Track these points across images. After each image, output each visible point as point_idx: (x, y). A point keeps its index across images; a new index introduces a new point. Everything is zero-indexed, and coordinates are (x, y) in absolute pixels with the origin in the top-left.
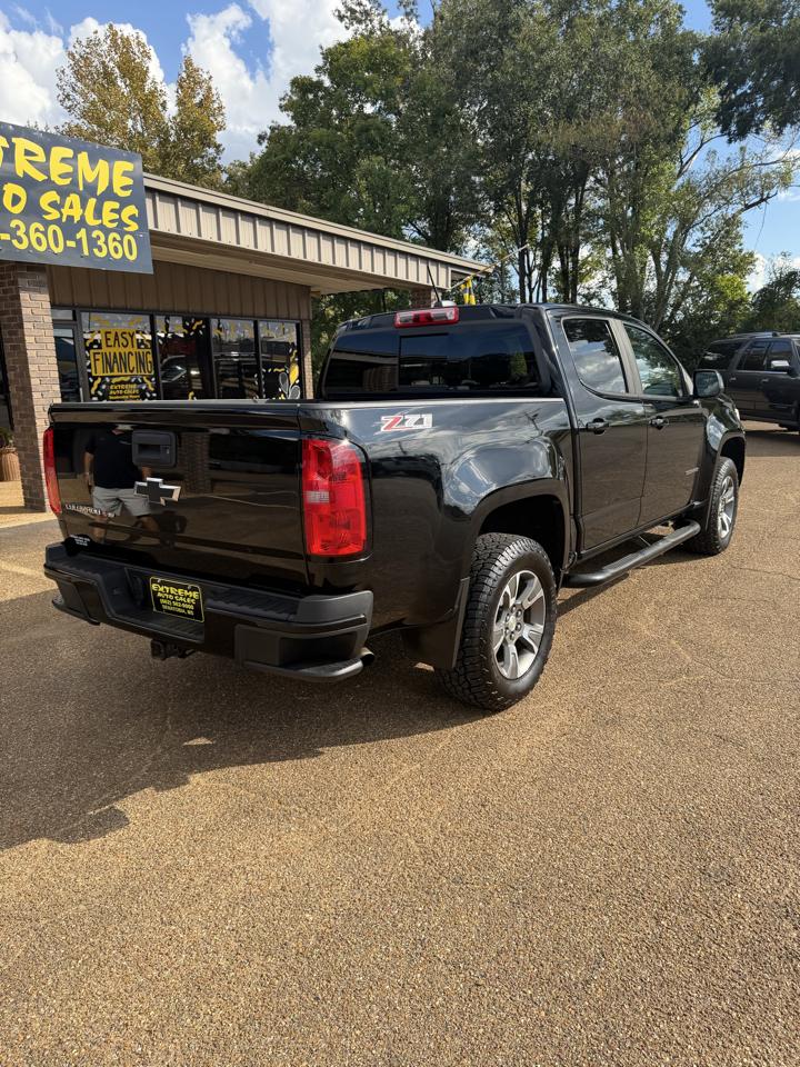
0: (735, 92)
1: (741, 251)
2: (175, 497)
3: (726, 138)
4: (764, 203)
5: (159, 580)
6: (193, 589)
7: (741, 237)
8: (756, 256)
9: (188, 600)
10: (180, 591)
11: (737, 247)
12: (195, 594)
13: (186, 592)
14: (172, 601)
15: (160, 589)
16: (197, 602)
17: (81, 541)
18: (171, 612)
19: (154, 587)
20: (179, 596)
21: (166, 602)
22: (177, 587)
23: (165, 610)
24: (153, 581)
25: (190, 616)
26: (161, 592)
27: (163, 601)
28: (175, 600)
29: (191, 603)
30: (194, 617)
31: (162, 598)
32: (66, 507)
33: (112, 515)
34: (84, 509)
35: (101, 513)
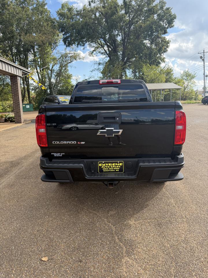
0: (66, 35)
1: (69, 73)
2: (120, 133)
3: (66, 46)
4: (71, 63)
5: (103, 162)
6: (120, 163)
7: (68, 70)
8: (72, 75)
9: (117, 167)
10: (113, 164)
11: (68, 73)
12: (121, 164)
13: (116, 164)
14: (109, 168)
15: (103, 165)
16: (122, 166)
17: (58, 155)
18: (108, 172)
19: (100, 165)
20: (113, 166)
21: (105, 169)
22: (112, 163)
23: (105, 172)
24: (100, 163)
25: (117, 172)
26: (104, 166)
27: (104, 169)
28: (110, 167)
29: (119, 167)
30: (119, 172)
31: (104, 168)
32: (53, 143)
33: (84, 143)
34: (65, 142)
35: (77, 143)
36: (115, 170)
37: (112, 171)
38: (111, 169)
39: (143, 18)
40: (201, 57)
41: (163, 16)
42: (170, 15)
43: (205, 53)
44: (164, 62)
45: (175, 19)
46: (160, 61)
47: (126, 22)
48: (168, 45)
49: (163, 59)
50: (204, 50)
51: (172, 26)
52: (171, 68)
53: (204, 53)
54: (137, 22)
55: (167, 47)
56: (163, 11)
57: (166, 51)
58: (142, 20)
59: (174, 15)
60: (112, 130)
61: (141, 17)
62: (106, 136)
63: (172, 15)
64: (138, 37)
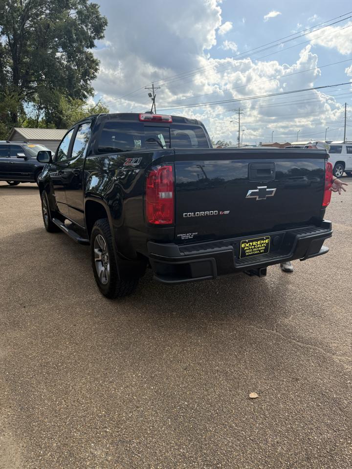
2: (273, 194)
5: (247, 241)
6: (266, 239)
9: (262, 245)
10: (259, 243)
12: (267, 241)
13: (262, 242)
14: (253, 249)
15: (248, 245)
16: (267, 244)
17: (188, 236)
18: (252, 255)
19: (243, 246)
20: (258, 245)
21: (249, 251)
22: (257, 241)
23: (248, 256)
24: (243, 243)
25: (262, 253)
26: (247, 247)
27: (247, 251)
28: (255, 248)
29: (264, 246)
30: (264, 252)
31: (247, 249)
32: (184, 216)
33: (227, 212)
34: (202, 213)
35: (219, 212)
36: (260, 250)
37: (256, 252)
38: (255, 250)
39: (48, 12)
40: (150, 95)
41: (87, 17)
42: (96, 17)
43: (155, 89)
44: (93, 95)
45: (105, 26)
46: (86, 93)
47: (18, 11)
48: (97, 67)
49: (90, 90)
50: (153, 85)
51: (102, 37)
52: (106, 107)
53: (153, 88)
54: (37, 15)
55: (96, 70)
56: (86, 7)
57: (94, 78)
58: (46, 15)
59: (104, 18)
60: (265, 189)
61: (44, 9)
62: (257, 199)
63: (101, 19)
64: (44, 45)
